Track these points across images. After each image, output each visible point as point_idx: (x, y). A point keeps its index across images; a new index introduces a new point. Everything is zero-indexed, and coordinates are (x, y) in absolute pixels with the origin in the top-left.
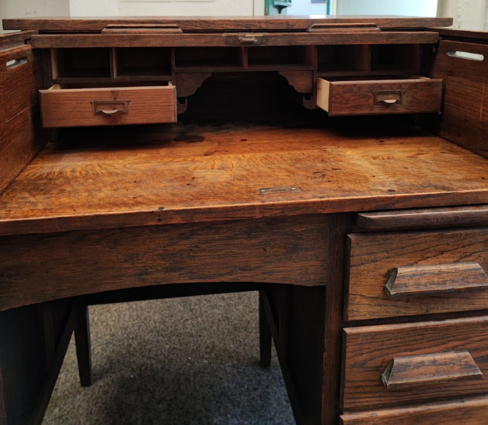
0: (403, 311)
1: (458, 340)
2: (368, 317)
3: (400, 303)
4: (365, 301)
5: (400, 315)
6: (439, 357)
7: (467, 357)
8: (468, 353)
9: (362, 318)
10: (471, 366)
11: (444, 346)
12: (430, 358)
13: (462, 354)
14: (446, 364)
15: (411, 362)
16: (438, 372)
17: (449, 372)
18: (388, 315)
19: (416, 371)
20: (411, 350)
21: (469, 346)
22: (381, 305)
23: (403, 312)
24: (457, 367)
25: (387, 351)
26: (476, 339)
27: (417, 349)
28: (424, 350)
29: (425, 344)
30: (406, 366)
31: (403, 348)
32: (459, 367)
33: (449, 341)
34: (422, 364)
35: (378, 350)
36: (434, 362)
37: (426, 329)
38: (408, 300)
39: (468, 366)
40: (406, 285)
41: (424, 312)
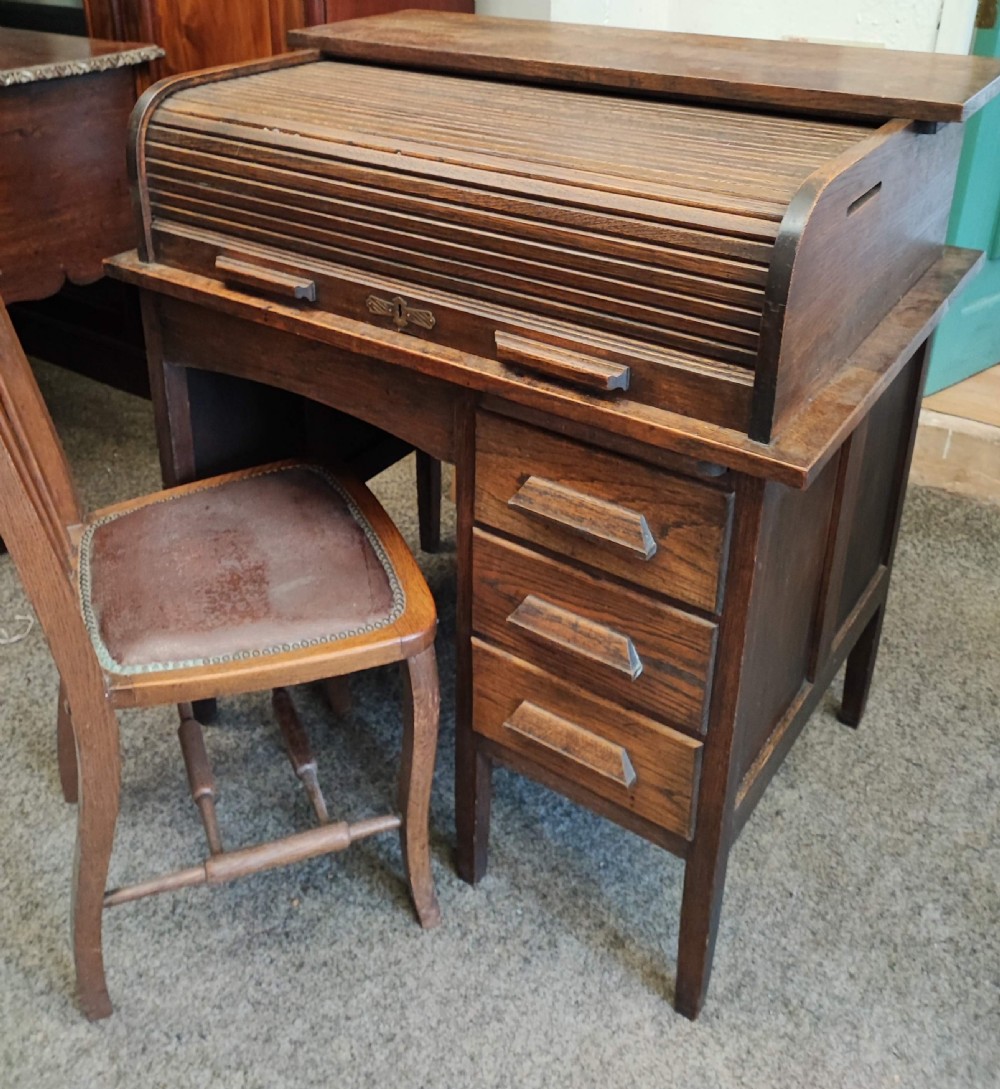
0: (542, 539)
1: (615, 615)
2: (497, 525)
3: (536, 526)
4: (492, 502)
5: (536, 541)
6: (584, 623)
7: (620, 643)
8: (625, 640)
9: (491, 524)
10: (622, 658)
11: (595, 614)
12: (573, 618)
13: (617, 636)
14: (588, 636)
15: (546, 610)
16: (574, 640)
17: (589, 649)
18: (521, 535)
19: (547, 623)
20: (553, 597)
21: (632, 633)
22: (513, 518)
23: (540, 540)
24: (602, 648)
25: (521, 582)
26: (642, 627)
27: (560, 599)
28: (568, 605)
29: (571, 598)
30: (537, 612)
31: (542, 588)
32: (605, 650)
33: (603, 611)
34: (558, 620)
35: (511, 574)
36: (575, 626)
37: (570, 577)
38: (547, 527)
39: (617, 655)
40: (530, 501)
41: (568, 553)
